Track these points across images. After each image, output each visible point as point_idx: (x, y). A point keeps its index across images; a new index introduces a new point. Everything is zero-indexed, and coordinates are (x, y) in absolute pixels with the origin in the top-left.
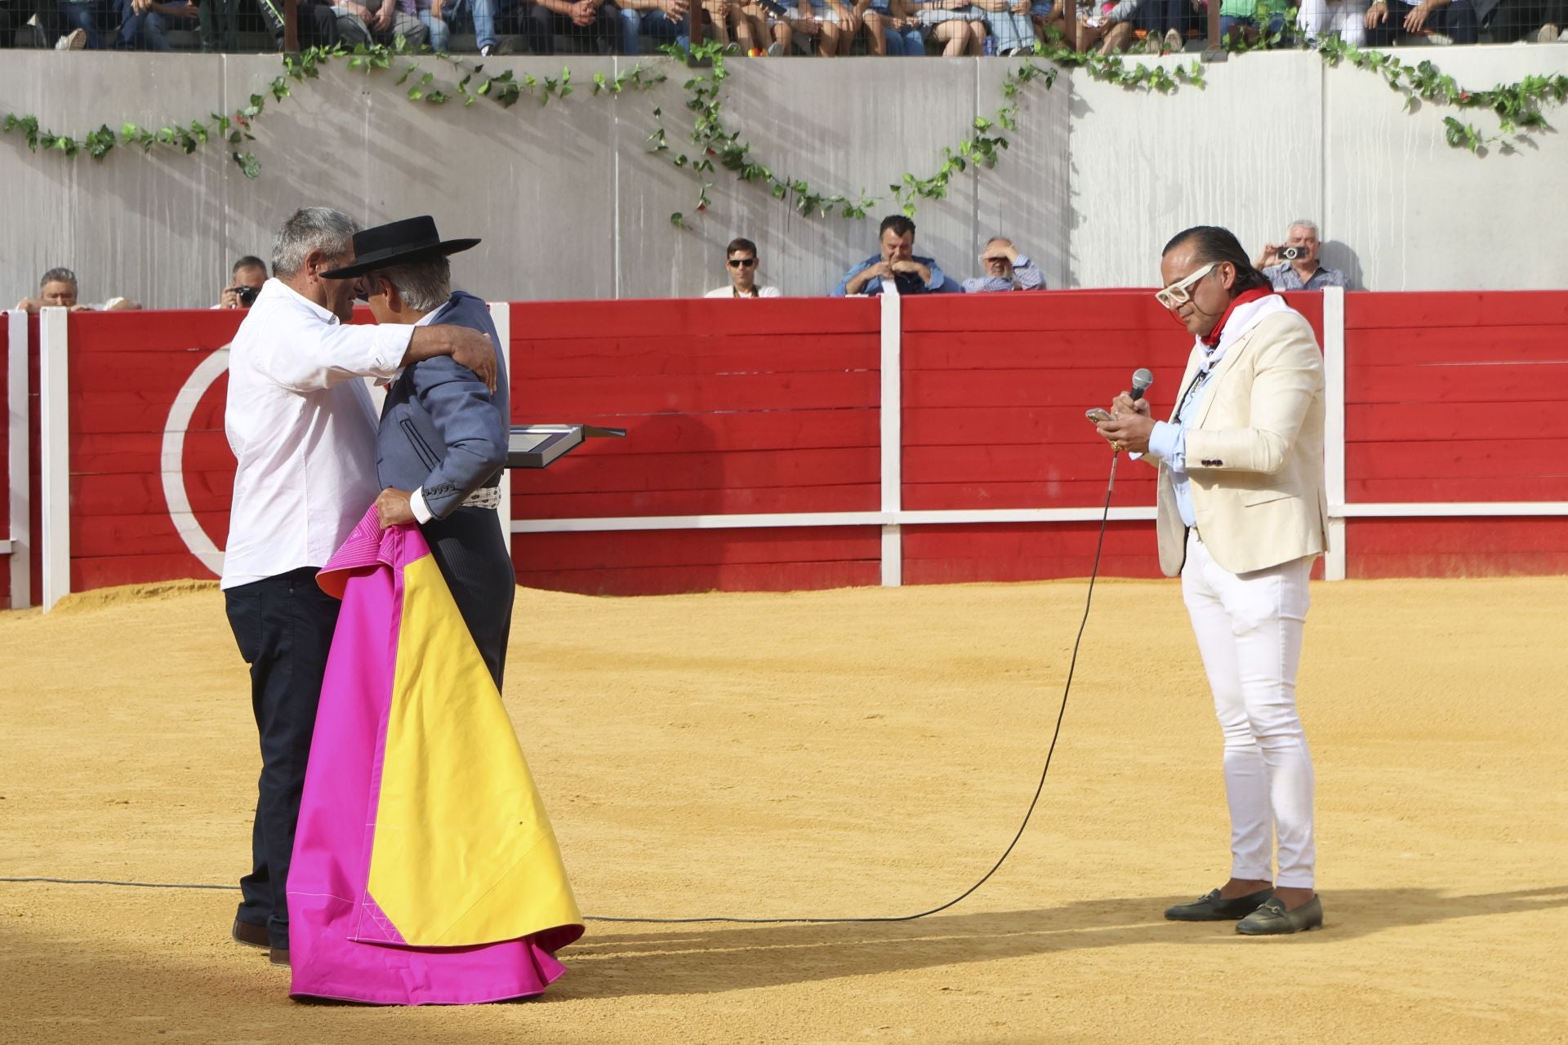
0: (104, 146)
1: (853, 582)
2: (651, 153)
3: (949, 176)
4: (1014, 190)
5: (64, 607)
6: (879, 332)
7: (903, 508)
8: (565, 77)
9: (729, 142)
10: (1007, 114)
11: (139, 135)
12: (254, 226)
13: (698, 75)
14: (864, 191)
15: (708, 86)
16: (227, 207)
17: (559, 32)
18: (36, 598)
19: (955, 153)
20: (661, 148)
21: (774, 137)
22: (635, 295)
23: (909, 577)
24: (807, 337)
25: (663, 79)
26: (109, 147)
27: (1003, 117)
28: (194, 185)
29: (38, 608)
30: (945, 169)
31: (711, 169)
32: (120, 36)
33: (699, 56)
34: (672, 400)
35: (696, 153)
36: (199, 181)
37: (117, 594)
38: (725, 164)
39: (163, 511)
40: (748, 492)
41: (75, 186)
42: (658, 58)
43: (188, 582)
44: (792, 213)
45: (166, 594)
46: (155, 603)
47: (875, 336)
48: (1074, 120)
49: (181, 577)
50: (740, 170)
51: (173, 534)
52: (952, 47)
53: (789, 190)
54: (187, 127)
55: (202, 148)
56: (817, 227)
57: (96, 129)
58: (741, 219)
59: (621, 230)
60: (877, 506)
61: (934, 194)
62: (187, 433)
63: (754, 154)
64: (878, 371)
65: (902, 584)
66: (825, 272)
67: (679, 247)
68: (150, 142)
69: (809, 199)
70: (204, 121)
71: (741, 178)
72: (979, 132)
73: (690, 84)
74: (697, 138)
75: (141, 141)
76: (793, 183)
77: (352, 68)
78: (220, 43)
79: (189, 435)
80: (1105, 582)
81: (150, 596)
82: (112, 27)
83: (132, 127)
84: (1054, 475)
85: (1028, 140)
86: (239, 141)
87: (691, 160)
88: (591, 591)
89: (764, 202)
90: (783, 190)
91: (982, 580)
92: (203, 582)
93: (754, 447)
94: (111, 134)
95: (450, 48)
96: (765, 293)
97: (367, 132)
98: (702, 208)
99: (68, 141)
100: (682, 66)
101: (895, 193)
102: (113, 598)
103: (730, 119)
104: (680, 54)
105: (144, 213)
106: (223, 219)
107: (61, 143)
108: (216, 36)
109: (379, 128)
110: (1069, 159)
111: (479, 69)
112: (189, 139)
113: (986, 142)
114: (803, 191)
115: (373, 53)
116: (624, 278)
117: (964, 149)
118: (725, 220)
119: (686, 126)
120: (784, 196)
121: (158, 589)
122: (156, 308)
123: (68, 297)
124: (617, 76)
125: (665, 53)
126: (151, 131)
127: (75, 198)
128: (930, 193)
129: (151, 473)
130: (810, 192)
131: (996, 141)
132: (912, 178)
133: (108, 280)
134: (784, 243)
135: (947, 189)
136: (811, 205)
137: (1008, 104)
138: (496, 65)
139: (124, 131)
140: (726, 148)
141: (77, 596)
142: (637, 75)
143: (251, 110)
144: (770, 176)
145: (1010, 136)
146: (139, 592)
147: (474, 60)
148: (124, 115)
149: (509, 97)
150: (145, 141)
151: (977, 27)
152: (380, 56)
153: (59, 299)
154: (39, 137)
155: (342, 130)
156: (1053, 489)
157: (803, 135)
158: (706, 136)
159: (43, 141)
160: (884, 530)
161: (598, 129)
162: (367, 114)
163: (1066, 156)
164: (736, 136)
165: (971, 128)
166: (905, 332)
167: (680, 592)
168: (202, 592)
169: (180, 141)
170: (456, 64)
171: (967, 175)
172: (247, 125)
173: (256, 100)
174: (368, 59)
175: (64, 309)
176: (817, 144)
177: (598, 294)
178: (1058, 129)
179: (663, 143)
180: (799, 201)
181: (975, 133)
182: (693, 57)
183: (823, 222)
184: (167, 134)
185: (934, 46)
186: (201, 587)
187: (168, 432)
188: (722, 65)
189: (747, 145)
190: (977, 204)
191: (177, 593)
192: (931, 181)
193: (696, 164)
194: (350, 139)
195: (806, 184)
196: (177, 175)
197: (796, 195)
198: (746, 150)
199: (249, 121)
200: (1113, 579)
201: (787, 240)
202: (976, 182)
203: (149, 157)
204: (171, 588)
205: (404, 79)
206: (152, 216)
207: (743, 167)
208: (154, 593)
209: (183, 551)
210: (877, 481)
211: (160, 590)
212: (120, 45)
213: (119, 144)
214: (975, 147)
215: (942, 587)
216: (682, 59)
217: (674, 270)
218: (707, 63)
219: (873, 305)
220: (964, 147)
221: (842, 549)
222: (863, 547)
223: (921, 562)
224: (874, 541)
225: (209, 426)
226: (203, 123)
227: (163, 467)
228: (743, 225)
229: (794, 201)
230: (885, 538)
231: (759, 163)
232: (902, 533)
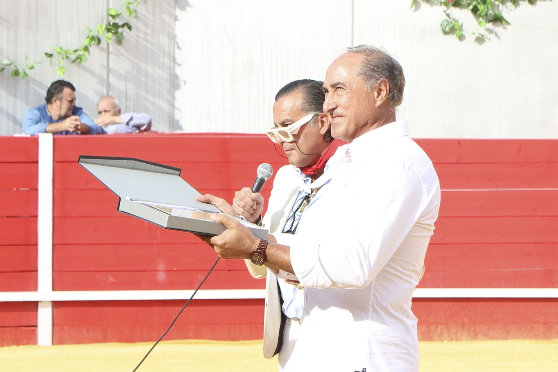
1: (18, 343)
3: (89, 47)
4: (136, 61)
6: (37, 162)
7: (54, 289)
10: (131, 6)
14: (27, 58)
19: (95, 33)
23: (57, 339)
27: (128, 8)
30: (86, 44)
47: (34, 165)
48: (178, 12)
60: (35, 288)
61: (78, 60)
64: (35, 190)
65: (53, 344)
72: (111, 18)
80: (197, 343)
84: (162, 266)
85: (146, 25)
91: (110, 341)
101: (49, 59)
110: (175, 39)
113: (116, 25)
117: (100, 31)
128: (75, 59)
131: (123, 26)
132: (61, 48)
135: (87, 57)
145: (132, 22)
156: (161, 276)
160: (40, 305)
163: (172, 37)
165: (105, 15)
166: (57, 162)
171: (102, 49)
178: (167, 18)
181: (108, 19)
190: (109, 71)
192: (76, 51)
200: (203, 341)
202: (108, 54)
210: (35, 269)
214: (108, 29)
219: (34, 142)
220: (100, 29)
221: (10, 317)
222: (24, 317)
223: (66, 328)
224: (32, 313)
230: (40, 310)
232: (53, 308)
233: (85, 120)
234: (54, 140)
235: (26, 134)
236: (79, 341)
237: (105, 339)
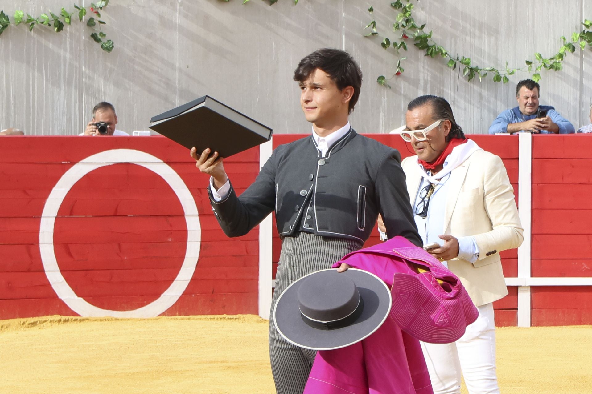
2: (366, 37)
3: (564, 56)
6: (518, 158)
7: (532, 275)
9: (418, 31)
11: (26, 18)
14: (507, 64)
16: (84, 67)
19: (568, 41)
20: (373, 34)
21: (449, 28)
23: (536, 321)
26: (5, 26)
28: (62, 52)
30: (561, 52)
31: (405, 48)
35: (395, 37)
36: (65, 50)
37: (9, 325)
38: (416, 45)
39: (41, 270)
43: (56, 317)
44: (460, 78)
45: (42, 325)
46: (34, 331)
47: (515, 161)
49: (52, 314)
50: (426, 49)
51: (47, 285)
53: (458, 63)
54: (57, 14)
55: (67, 28)
56: (476, 88)
58: (426, 82)
60: (515, 274)
61: (555, 67)
62: (57, 218)
63: (436, 39)
64: (516, 184)
65: (531, 325)
66: (481, 118)
67: (384, 100)
68: (33, 24)
69: (471, 69)
71: (427, 55)
72: (584, 26)
74: (397, 27)
75: (27, 22)
76: (460, 59)
79: (58, 220)
81: (31, 326)
83: (21, 13)
86: (94, 24)
87: (392, 42)
89: (441, 71)
90: (454, 63)
91: (584, 324)
92: (67, 317)
94: (7, 19)
97: (178, 19)
98: (398, 74)
101: (529, 66)
102: (7, 328)
103: (420, 15)
109: (186, 16)
112: (59, 22)
113: (590, 34)
114: (468, 64)
117: (575, 38)
118: (415, 83)
119: (391, 19)
120: (455, 67)
121: (37, 322)
122: (36, 134)
126: (34, 17)
128: (552, 67)
129: (32, 244)
130: (472, 65)
132: (540, 56)
134: (454, 98)
135: (562, 64)
136: (473, 73)
139: (16, 16)
140: (416, 35)
143: (101, 3)
144: (446, 53)
146: (24, 323)
148: (15, 5)
150: (30, 23)
155: (161, 18)
157: (468, 26)
158: (403, 26)
160: (520, 289)
161: (332, 20)
162: (178, 7)
164: (423, 26)
165: (579, 23)
166: (535, 158)
168: (66, 324)
169: (52, 23)
171: (576, 55)
172: (98, 14)
176: (477, 33)
179: (375, 30)
180: (464, 71)
181: (581, 28)
183: (480, 85)
184: (45, 19)
186: (65, 321)
187: (43, 217)
189: (431, 33)
191: (49, 324)
192: (552, 59)
193: (395, 44)
194: (166, 23)
195: (469, 59)
196: (51, 46)
197: (463, 67)
198: (430, 36)
199: (99, 11)
201: (456, 97)
202: (582, 59)
203: (32, 33)
204: (45, 321)
207: (428, 47)
208: (34, 324)
209: (54, 296)
210: (516, 257)
211: (38, 322)
213: (12, 24)
214: (582, 38)
215: (558, 328)
217: (382, 114)
219: (514, 140)
223: (544, 311)
224: (512, 297)
225: (71, 214)
226: (68, 11)
227: (41, 241)
228: (429, 86)
229: (462, 70)
230: (520, 295)
231: (439, 45)
232: (531, 292)
234: (533, 138)
236: (556, 323)
237: (580, 322)
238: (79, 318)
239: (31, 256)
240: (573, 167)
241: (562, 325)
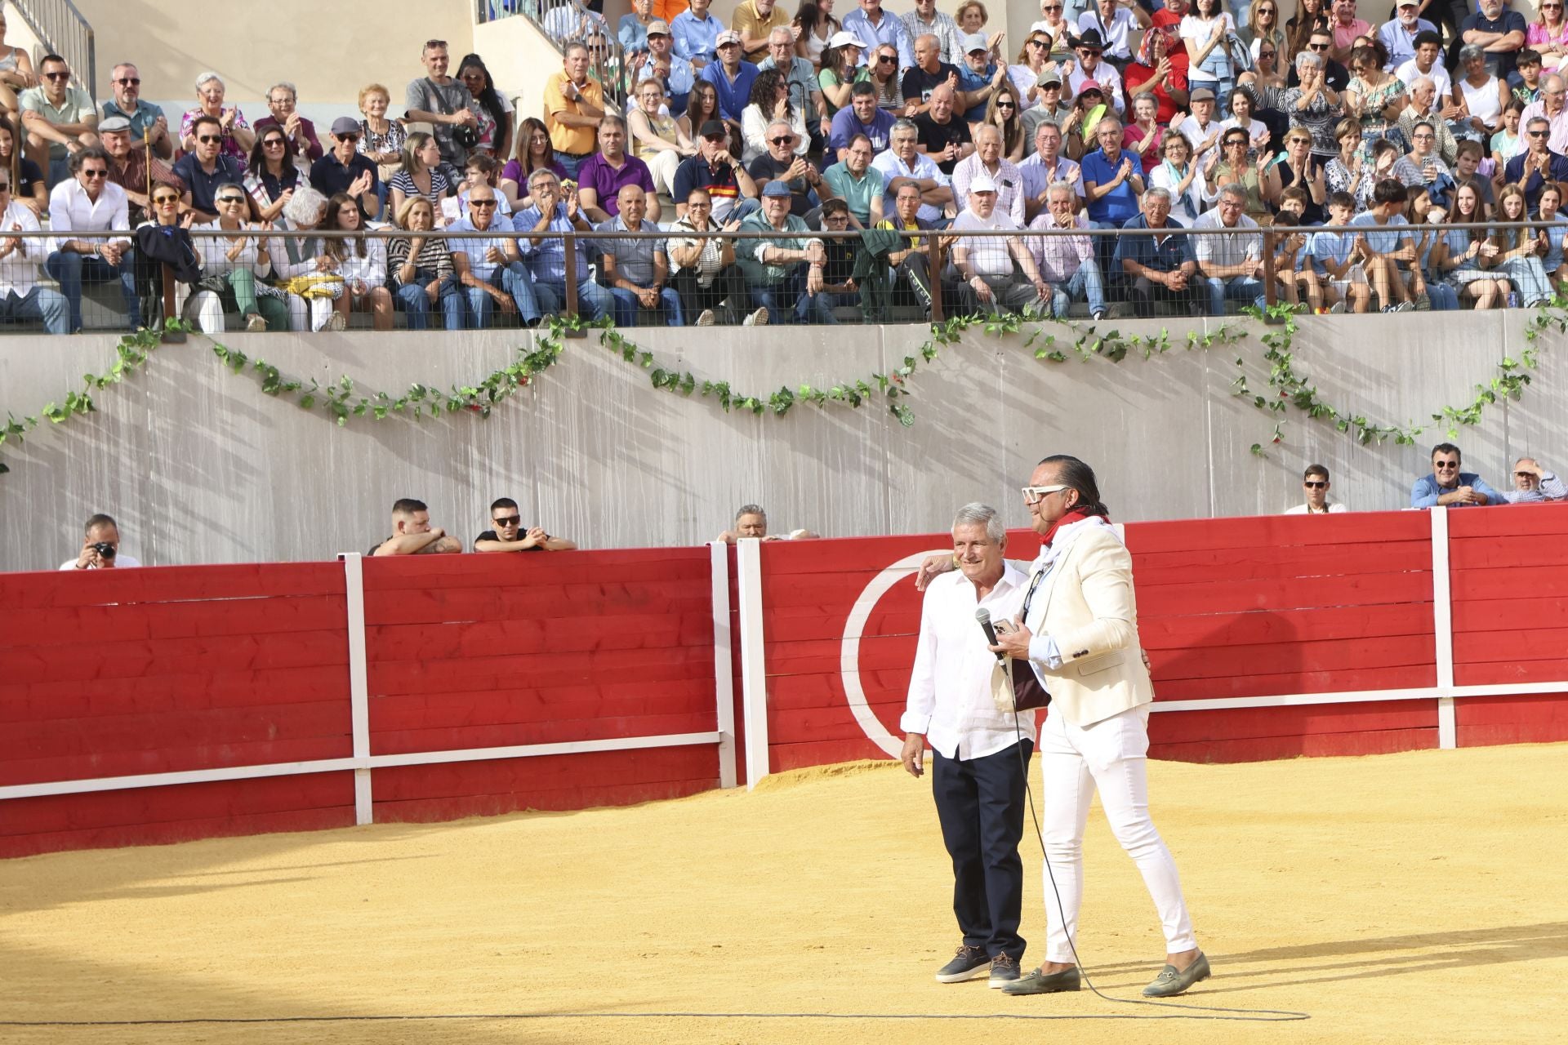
0: (785, 404)
1: (1416, 746)
2: (1235, 396)
3: (1482, 405)
4: (1538, 419)
5: (764, 786)
6: (1430, 540)
7: (1455, 684)
8: (1164, 335)
9: (1300, 386)
10: (1529, 355)
11: (813, 394)
12: (911, 467)
13: (1274, 332)
14: (1412, 422)
15: (1281, 340)
16: (888, 453)
17: (1158, 298)
18: (741, 779)
19: (1487, 387)
20: (1243, 392)
21: (1339, 383)
22: (1227, 513)
23: (1462, 741)
24: (1371, 545)
25: (1244, 335)
26: (789, 405)
27: (1526, 357)
28: (861, 434)
29: (744, 787)
30: (1478, 401)
31: (1283, 409)
32: (796, 313)
33: (1274, 315)
34: (1262, 600)
35: (1271, 394)
36: (864, 431)
37: (808, 774)
38: (1297, 404)
39: (844, 704)
40: (1326, 674)
41: (763, 441)
42: (1240, 317)
43: (866, 762)
44: (1355, 444)
45: (848, 773)
46: (839, 780)
47: (1427, 543)
49: (861, 759)
50: (1309, 410)
51: (853, 722)
52: (1483, 302)
53: (1351, 424)
54: (853, 386)
55: (865, 403)
56: (1376, 456)
57: (778, 390)
58: (1312, 449)
59: (1214, 461)
60: (1434, 684)
61: (1470, 421)
62: (861, 639)
63: (1321, 395)
64: (1430, 571)
65: (1457, 747)
66: (1384, 490)
67: (1262, 473)
68: (823, 400)
69: (1367, 431)
70: (866, 381)
71: (1311, 416)
72: (1506, 370)
73: (1266, 339)
74: (1273, 381)
75: (815, 399)
76: (1354, 418)
77: (988, 333)
78: (880, 316)
79: (863, 641)
81: (835, 775)
82: (789, 305)
83: (807, 388)
85: (1548, 376)
86: (895, 395)
87: (1268, 399)
88: (1200, 761)
89: (1332, 437)
90: (1345, 425)
91: (1523, 742)
92: (879, 762)
93: (1331, 636)
94: (790, 394)
95: (1069, 314)
96: (1333, 510)
97: (1002, 385)
98: (1277, 440)
99: (755, 401)
100: (1260, 323)
101: (1437, 422)
102: (805, 778)
103: (1300, 366)
104: (1258, 313)
105: (820, 459)
106: (886, 462)
107: (749, 404)
108: (875, 310)
109: (1012, 382)
111: (1092, 330)
112: (855, 395)
113: (1512, 378)
114: (1363, 424)
115: (1005, 320)
116: (1218, 500)
117: (1494, 385)
118: (1299, 452)
119: (1264, 373)
120: (1347, 430)
121: (842, 769)
122: (832, 537)
123: (759, 528)
124: (1207, 333)
125: (1246, 313)
126: (822, 391)
127: (763, 446)
128: (1467, 420)
129: (833, 674)
130: (1369, 424)
131: (1520, 379)
132: (1451, 409)
133: (792, 514)
135: (1480, 417)
136: (1369, 436)
137: (1530, 347)
138: (1104, 327)
139: (801, 392)
140: (1297, 391)
141: (775, 776)
142: (1223, 332)
143: (906, 370)
144: (1335, 414)
145: (1532, 373)
146: (826, 771)
147: (1088, 324)
148: (802, 379)
149: (1118, 354)
150: (819, 399)
151: (1504, 286)
152: (1011, 323)
153: (752, 530)
154: (731, 399)
155: (981, 385)
157: (1362, 378)
158: (1281, 381)
159: (735, 402)
160: (1440, 702)
161: (1192, 379)
162: (1002, 371)
164: (1305, 381)
165: (1500, 367)
166: (1452, 538)
167: (1274, 758)
168: (878, 770)
169: (847, 397)
170: (1074, 327)
171: (1498, 407)
172: (902, 382)
173: (909, 361)
174: (1001, 326)
175: (756, 540)
176: (1374, 386)
177: (1197, 513)
179: (1244, 387)
180: (1359, 433)
181: (1503, 371)
182: (1269, 316)
183: (1381, 450)
184: (837, 392)
185: (1467, 301)
186: (877, 766)
187: (845, 639)
188: (1293, 321)
189: (1315, 389)
190: (1507, 430)
191: (857, 771)
192: (1467, 410)
193: (1272, 404)
194: (987, 391)
195: (1365, 419)
196: (846, 427)
197: (1357, 428)
198: (1314, 393)
199: (904, 379)
201: (1351, 467)
202: (1506, 412)
203: (823, 412)
204: (852, 768)
205: (1031, 341)
206: (826, 464)
207: (1312, 407)
208: (838, 771)
209: (862, 736)
210: (1433, 662)
211: (844, 770)
212: (796, 320)
213: (796, 402)
214: (1504, 383)
215: (1490, 748)
216: (1260, 318)
217: (1259, 491)
218: (1280, 321)
219: (1425, 517)
220: (1493, 383)
221: (1406, 719)
222: (1423, 717)
223: (1471, 727)
224: (1431, 712)
225: (879, 633)
226: (866, 383)
227: (843, 668)
228: (1316, 454)
229: (1356, 434)
230: (1441, 709)
231: (1325, 403)
232: (1455, 705)
233: (1482, 488)
235: (1415, 506)
236: (1488, 742)
237: (1517, 740)
238: (893, 761)
239: (831, 688)
240: (1500, 546)
241: (1496, 744)
